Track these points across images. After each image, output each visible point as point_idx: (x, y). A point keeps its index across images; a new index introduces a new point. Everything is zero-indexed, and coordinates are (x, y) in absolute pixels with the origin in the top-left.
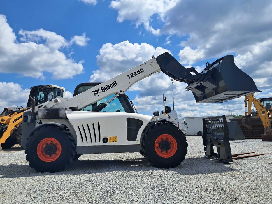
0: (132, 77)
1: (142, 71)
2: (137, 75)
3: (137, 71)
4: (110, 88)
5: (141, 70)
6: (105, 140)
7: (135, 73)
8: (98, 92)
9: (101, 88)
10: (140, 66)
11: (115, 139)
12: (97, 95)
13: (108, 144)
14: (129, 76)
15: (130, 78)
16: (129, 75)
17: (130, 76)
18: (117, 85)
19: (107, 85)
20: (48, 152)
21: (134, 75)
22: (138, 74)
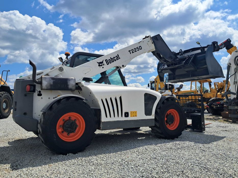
0: (133, 53)
1: (141, 48)
2: (136, 51)
3: (137, 48)
4: (114, 62)
5: (139, 47)
6: (127, 115)
7: (135, 49)
8: (103, 64)
9: (106, 60)
10: (139, 43)
11: (135, 114)
12: (102, 67)
13: (130, 118)
15: (131, 54)
16: (130, 50)
17: (131, 52)
18: (120, 59)
19: (111, 58)
20: (69, 129)
21: (134, 51)
22: (138, 50)
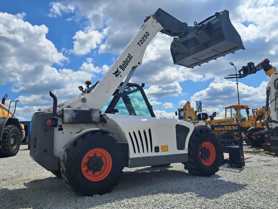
0: (142, 44)
1: (148, 34)
2: (145, 40)
3: (144, 36)
4: (128, 64)
5: (146, 33)
7: (143, 39)
8: (119, 72)
9: (120, 67)
10: (144, 29)
14: (138, 44)
15: (141, 46)
16: (139, 42)
17: (140, 43)
18: (132, 57)
19: (123, 61)
21: (143, 41)
22: (146, 38)
